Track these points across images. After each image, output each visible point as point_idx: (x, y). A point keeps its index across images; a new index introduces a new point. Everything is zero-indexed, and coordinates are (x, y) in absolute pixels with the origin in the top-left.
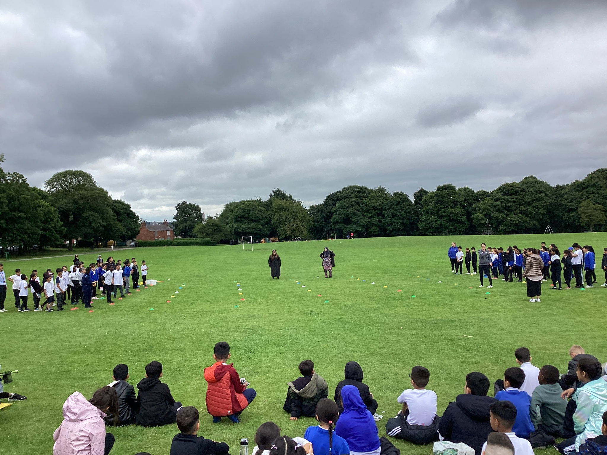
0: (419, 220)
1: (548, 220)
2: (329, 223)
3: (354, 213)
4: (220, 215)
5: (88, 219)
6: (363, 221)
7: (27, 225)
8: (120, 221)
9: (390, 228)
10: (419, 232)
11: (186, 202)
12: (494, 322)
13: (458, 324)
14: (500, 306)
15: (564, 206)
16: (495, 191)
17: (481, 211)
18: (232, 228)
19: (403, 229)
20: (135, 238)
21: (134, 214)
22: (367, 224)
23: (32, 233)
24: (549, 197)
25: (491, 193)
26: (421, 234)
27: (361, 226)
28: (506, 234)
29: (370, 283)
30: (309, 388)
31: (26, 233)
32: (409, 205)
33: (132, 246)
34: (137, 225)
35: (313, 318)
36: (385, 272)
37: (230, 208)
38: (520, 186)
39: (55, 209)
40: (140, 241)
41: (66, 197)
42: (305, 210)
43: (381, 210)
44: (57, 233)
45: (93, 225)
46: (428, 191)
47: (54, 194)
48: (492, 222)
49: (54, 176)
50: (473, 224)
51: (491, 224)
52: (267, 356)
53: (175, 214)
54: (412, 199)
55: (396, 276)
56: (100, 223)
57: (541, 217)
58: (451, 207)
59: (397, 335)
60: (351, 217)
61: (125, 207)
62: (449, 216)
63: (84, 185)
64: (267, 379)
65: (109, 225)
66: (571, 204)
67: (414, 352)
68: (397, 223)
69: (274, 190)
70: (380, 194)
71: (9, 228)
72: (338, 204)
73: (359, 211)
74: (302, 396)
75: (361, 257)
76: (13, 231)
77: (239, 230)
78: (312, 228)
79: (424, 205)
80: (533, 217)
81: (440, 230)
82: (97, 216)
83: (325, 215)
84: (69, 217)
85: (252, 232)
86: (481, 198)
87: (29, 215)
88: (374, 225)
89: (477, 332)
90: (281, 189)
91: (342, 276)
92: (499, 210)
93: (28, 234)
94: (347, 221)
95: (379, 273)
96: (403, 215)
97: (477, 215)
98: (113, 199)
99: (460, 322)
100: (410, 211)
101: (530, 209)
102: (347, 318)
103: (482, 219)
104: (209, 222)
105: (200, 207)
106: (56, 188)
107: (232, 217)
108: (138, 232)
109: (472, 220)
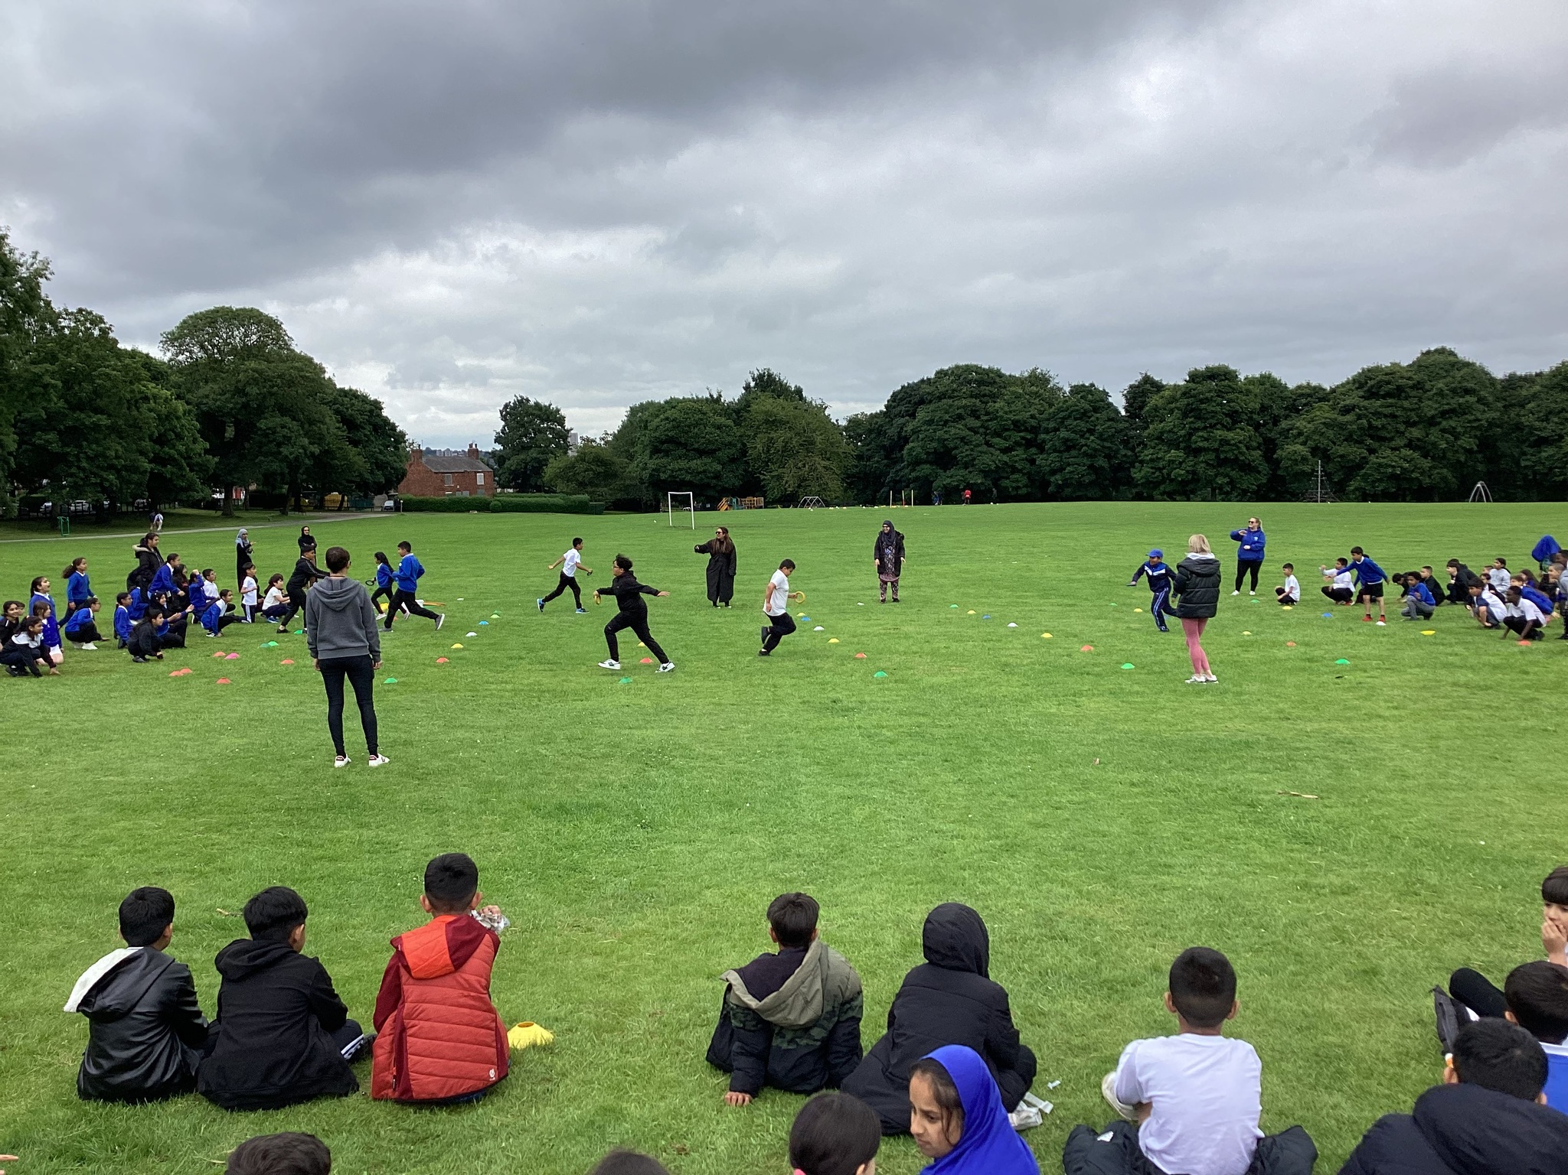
0: (1135, 460)
1: (1480, 467)
2: (895, 462)
3: (962, 439)
4: (614, 435)
5: (272, 437)
6: (986, 459)
7: (115, 448)
8: (355, 443)
9: (1058, 478)
10: (1134, 491)
11: (528, 400)
12: (1374, 750)
13: (1268, 754)
14: (1386, 701)
15: (1527, 430)
16: (1343, 385)
17: (1302, 439)
18: (644, 469)
19: (1091, 483)
20: (396, 490)
21: (393, 427)
22: (997, 467)
23: (125, 468)
24: (1487, 404)
25: (1333, 391)
26: (1139, 497)
27: (981, 471)
28: (1365, 500)
29: (1004, 625)
30: (795, 992)
31: (111, 467)
32: (1112, 420)
33: (388, 509)
34: (399, 456)
35: (839, 721)
36: (1045, 594)
37: (641, 417)
38: (1410, 374)
39: (187, 407)
40: (410, 496)
41: (215, 377)
42: (836, 426)
43: (1035, 430)
44: (192, 470)
45: (285, 450)
46: (1164, 383)
47: (184, 368)
48: (1331, 467)
49: (185, 322)
50: (1280, 472)
51: (1327, 475)
52: (690, 842)
53: (499, 430)
54: (1119, 402)
55: (1074, 605)
56: (303, 447)
57: (1462, 459)
58: (1223, 425)
59: (1086, 785)
60: (956, 448)
61: (368, 407)
62: (1216, 450)
63: (260, 346)
64: (675, 924)
65: (327, 453)
66: (1545, 424)
67: (1140, 843)
68: (1077, 468)
69: (756, 373)
70: (1034, 388)
71: (68, 453)
72: (922, 414)
73: (976, 433)
74: (771, 1019)
75: (980, 553)
76: (79, 460)
77: (663, 476)
78: (853, 476)
79: (1152, 421)
80: (1440, 458)
81: (1191, 487)
82: (296, 428)
83: (887, 443)
84: (224, 431)
85: (696, 480)
86: (1305, 405)
87: (121, 422)
88: (1014, 470)
89: (1329, 781)
90: (774, 371)
91: (927, 602)
92: (1351, 436)
93: (118, 471)
94: (944, 458)
95: (1027, 597)
96: (1094, 445)
97: (1291, 448)
98: (338, 387)
99: (1271, 748)
100: (1113, 436)
101: (1434, 435)
102: (936, 726)
103: (1304, 459)
104: (585, 454)
105: (562, 412)
106: (191, 352)
107: (646, 440)
108: (401, 475)
109: (1278, 462)
